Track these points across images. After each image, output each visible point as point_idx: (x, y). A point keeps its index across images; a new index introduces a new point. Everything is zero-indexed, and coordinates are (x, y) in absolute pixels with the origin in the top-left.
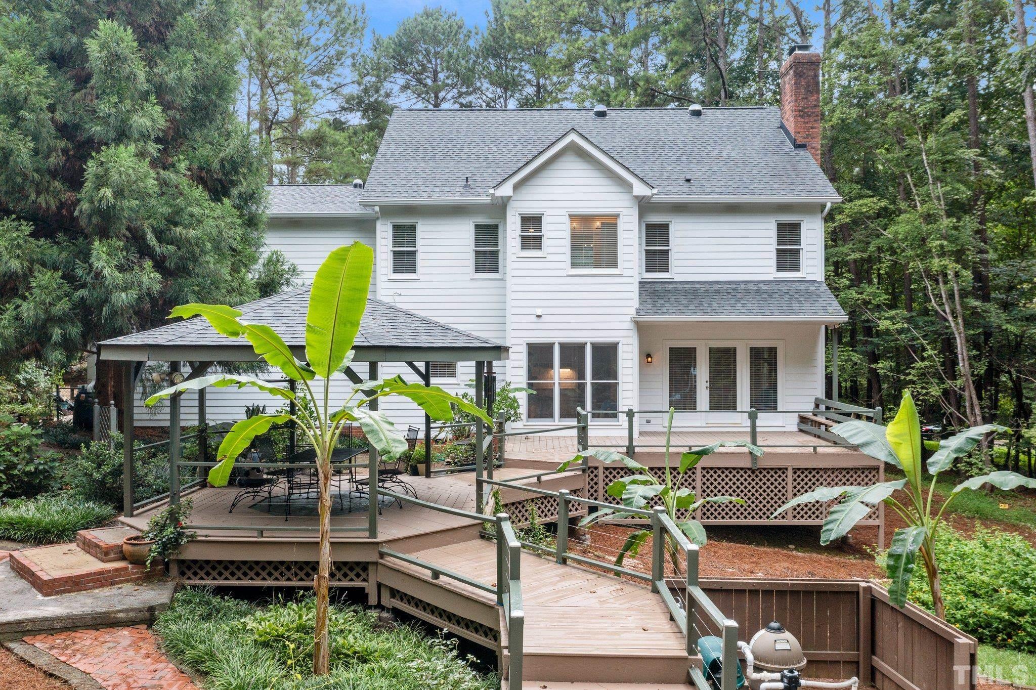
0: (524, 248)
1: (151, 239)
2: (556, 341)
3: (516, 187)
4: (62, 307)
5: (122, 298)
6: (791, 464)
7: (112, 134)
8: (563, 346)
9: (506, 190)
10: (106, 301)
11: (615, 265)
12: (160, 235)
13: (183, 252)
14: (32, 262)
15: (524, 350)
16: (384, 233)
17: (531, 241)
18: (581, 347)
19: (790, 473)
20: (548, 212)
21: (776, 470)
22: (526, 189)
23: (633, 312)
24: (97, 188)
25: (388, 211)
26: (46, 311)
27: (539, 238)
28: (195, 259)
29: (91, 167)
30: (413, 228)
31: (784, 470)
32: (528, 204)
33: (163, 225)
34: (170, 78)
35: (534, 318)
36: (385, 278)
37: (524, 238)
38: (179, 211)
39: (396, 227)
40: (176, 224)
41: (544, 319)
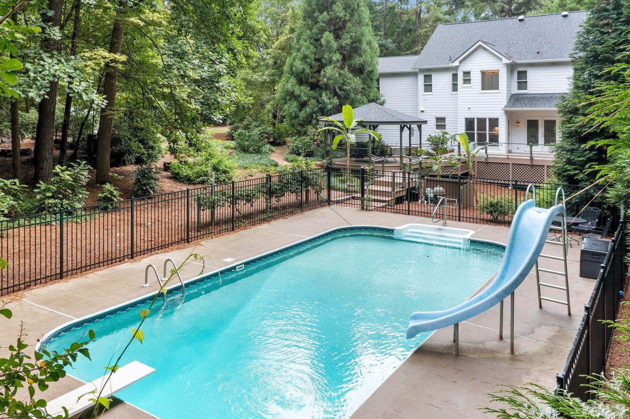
0: (464, 83)
1: (338, 90)
2: (476, 117)
3: (460, 62)
4: (316, 109)
5: (329, 107)
6: (546, 164)
7: (328, 62)
8: (478, 119)
9: (456, 63)
10: (326, 108)
11: (498, 89)
12: (340, 89)
13: (346, 93)
14: (310, 97)
15: (464, 120)
16: (421, 78)
17: (467, 81)
18: (485, 120)
19: (545, 167)
20: (473, 70)
21: (540, 166)
22: (465, 62)
23: (504, 106)
24: (324, 78)
25: (422, 71)
26: (312, 110)
27: (470, 80)
28: (349, 95)
29: (322, 72)
30: (431, 76)
31: (543, 166)
32: (465, 67)
33: (341, 85)
34: (344, 44)
35: (467, 109)
36: (421, 94)
37: (464, 80)
38: (344, 81)
39: (425, 76)
40: (344, 85)
41: (471, 109)
